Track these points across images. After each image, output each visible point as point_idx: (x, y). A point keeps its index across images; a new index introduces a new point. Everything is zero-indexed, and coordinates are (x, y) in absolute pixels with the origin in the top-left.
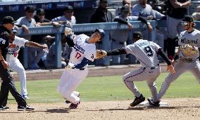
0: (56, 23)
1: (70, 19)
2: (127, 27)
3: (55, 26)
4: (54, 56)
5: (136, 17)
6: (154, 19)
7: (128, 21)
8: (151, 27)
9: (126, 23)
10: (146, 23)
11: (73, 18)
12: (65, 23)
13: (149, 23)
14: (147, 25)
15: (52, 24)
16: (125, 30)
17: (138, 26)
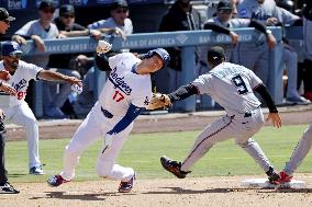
0: (96, 32)
1: (122, 25)
2: (228, 39)
3: (94, 37)
4: (92, 93)
5: (247, 21)
6: (279, 24)
7: (231, 29)
8: (273, 39)
9: (228, 33)
10: (264, 31)
11: (128, 22)
12: (112, 32)
13: (269, 32)
14: (267, 35)
15: (89, 34)
16: (225, 45)
17: (250, 38)
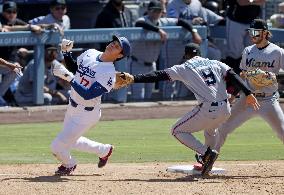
0: (37, 27)
1: (60, 21)
2: (157, 36)
3: (33, 31)
4: (31, 83)
5: (174, 20)
6: (204, 24)
7: (160, 27)
8: (198, 37)
9: (157, 30)
10: (190, 30)
11: (66, 19)
12: (51, 28)
13: (195, 31)
14: (193, 33)
15: (30, 29)
16: (154, 42)
17: (178, 36)
